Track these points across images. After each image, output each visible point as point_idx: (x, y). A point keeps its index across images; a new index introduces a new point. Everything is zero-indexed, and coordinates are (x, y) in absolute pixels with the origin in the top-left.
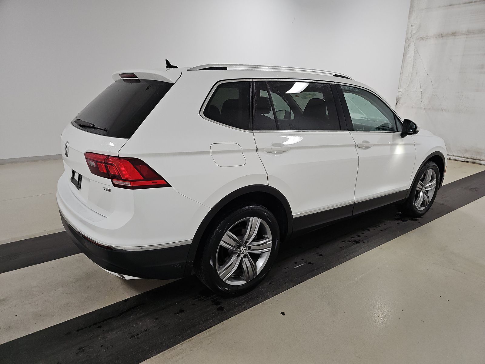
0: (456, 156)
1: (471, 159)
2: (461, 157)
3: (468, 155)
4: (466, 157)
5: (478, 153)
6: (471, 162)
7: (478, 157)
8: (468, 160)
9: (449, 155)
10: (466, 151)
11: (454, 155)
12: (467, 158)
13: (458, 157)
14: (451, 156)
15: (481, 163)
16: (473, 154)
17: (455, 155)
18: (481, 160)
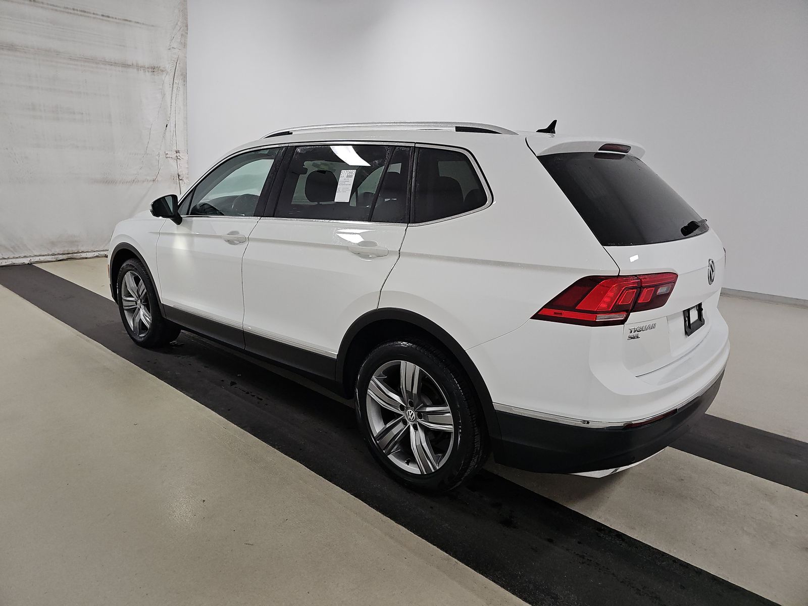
0: (40, 255)
1: (65, 254)
2: (48, 255)
3: (57, 251)
4: (56, 253)
5: (72, 243)
6: (67, 259)
7: (75, 249)
8: (61, 257)
9: (27, 257)
10: (53, 244)
11: (36, 254)
12: (59, 254)
13: (43, 256)
14: (31, 258)
15: (81, 257)
16: (64, 246)
17: (38, 254)
18: (80, 253)
